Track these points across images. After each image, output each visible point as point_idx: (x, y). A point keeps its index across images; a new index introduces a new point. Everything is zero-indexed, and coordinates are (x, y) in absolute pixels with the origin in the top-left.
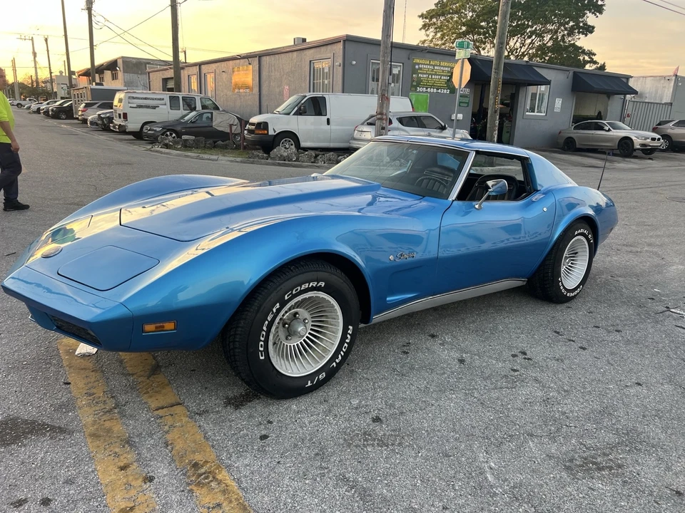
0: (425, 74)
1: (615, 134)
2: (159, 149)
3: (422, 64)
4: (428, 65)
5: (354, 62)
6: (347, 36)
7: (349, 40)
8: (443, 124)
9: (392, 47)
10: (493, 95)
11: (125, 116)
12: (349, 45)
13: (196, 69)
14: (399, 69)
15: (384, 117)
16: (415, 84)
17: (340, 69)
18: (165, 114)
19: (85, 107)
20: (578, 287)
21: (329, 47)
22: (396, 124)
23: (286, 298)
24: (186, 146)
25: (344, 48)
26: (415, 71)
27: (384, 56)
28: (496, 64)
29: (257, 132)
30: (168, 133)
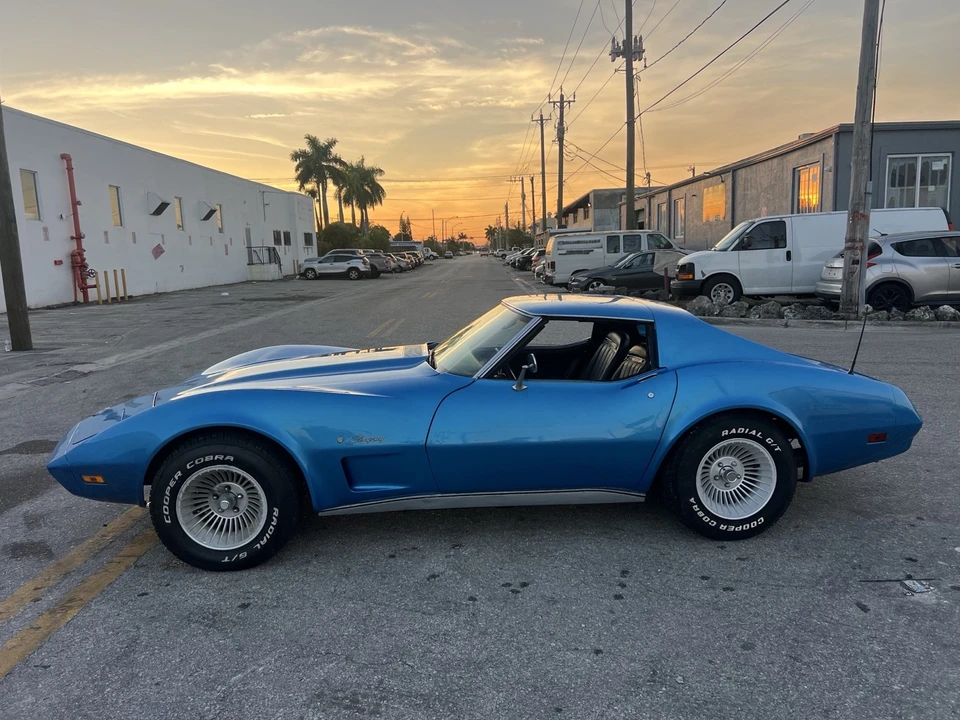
6: (842, 126)
7: (843, 132)
11: (553, 265)
12: (844, 140)
13: (666, 194)
14: (945, 161)
15: (858, 245)
17: (832, 175)
18: (599, 259)
20: (753, 518)
21: (818, 146)
22: (888, 252)
23: (188, 467)
25: (837, 144)
27: (857, 154)
29: (680, 277)
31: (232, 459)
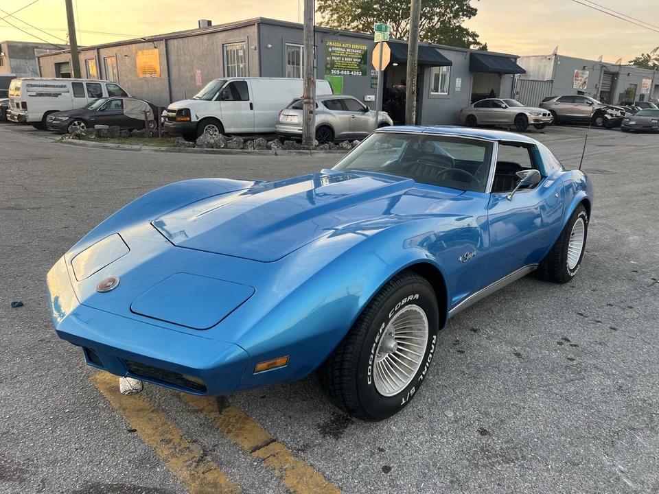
0: (338, 56)
1: (511, 111)
2: (70, 140)
3: (334, 47)
4: (340, 47)
5: (270, 46)
6: (262, 19)
7: (263, 23)
8: (365, 107)
9: (314, 31)
10: (410, 77)
11: (24, 105)
12: (264, 29)
15: (312, 101)
16: (329, 66)
17: (256, 53)
20: (577, 266)
21: (242, 30)
22: (321, 107)
23: (390, 316)
24: (100, 136)
26: (329, 54)
27: (307, 40)
28: (411, 47)
29: (178, 119)
30: (76, 122)
31: (417, 297)
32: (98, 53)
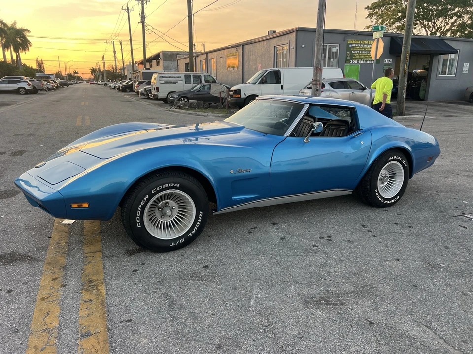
0: (356, 50)
2: (174, 109)
3: (354, 44)
4: (359, 44)
5: (304, 46)
6: (299, 28)
7: (300, 31)
8: (364, 86)
9: (324, 32)
10: (402, 63)
11: (157, 88)
12: (300, 34)
13: (205, 56)
14: (337, 48)
15: (318, 83)
16: (349, 58)
17: (294, 51)
18: (182, 86)
19: (138, 84)
20: (395, 197)
21: (287, 36)
22: (327, 87)
23: (153, 192)
24: (192, 107)
25: (296, 36)
26: (349, 49)
27: (318, 41)
28: (405, 39)
29: (234, 96)
30: (182, 99)
31: (178, 185)
32: (207, 56)
